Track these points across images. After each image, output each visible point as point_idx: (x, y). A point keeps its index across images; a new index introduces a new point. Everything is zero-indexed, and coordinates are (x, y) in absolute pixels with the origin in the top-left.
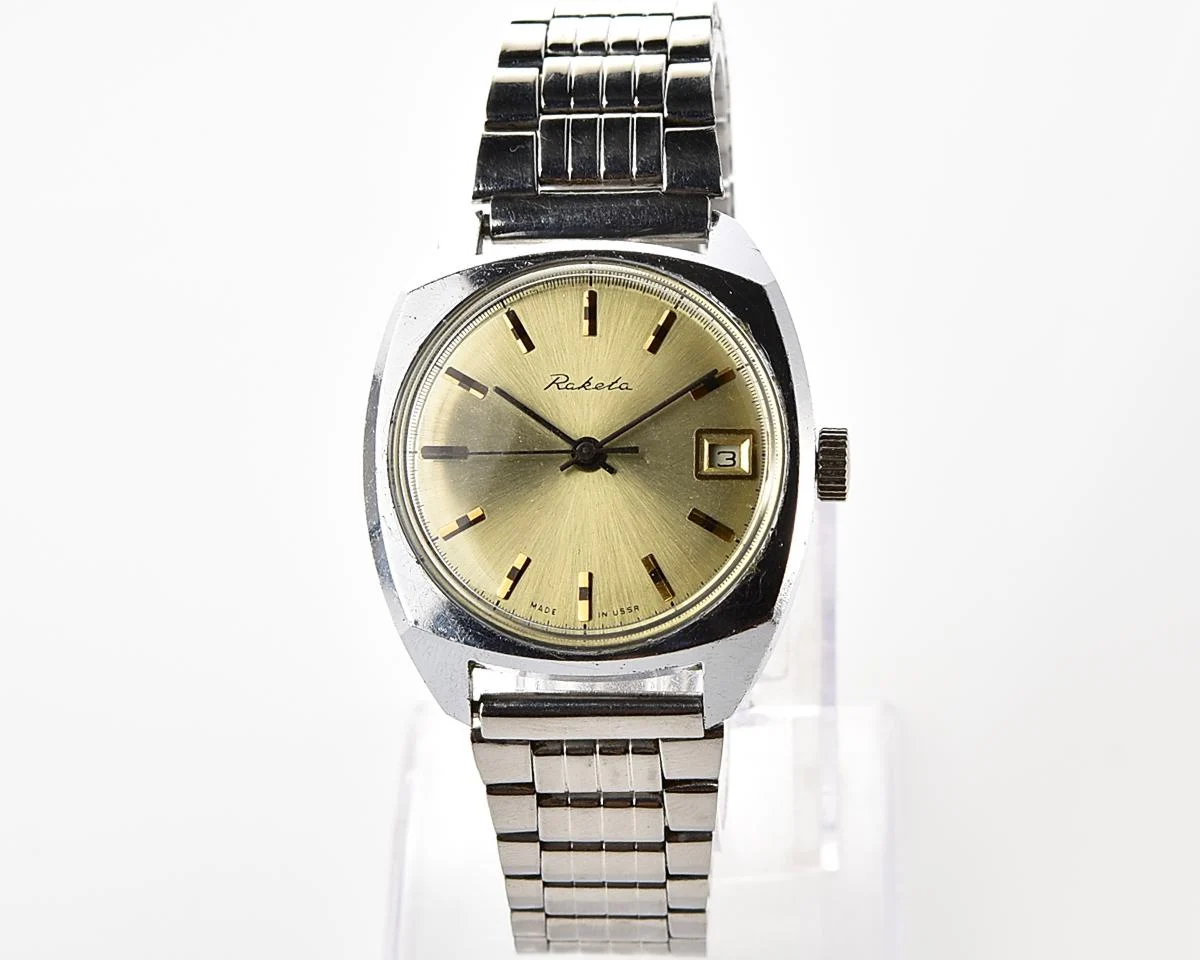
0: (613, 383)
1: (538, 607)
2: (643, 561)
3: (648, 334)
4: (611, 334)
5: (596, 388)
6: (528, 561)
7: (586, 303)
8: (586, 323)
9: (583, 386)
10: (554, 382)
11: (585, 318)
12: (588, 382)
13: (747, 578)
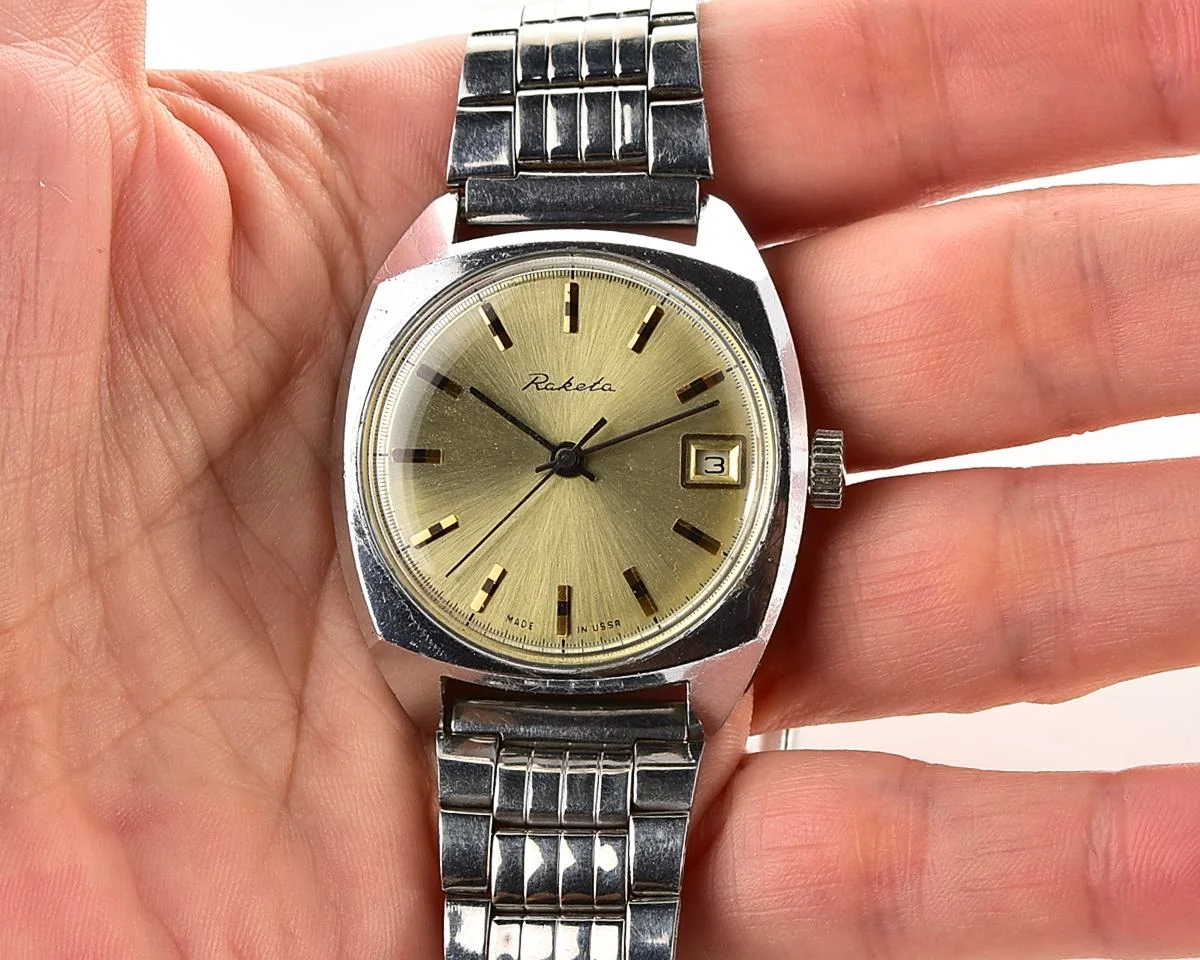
0: (595, 384)
1: (514, 621)
2: (625, 574)
3: (632, 332)
4: (594, 330)
5: (577, 389)
6: (504, 573)
7: (567, 298)
8: (567, 320)
9: (564, 386)
10: (533, 382)
11: (567, 315)
12: (568, 382)
13: (735, 594)
